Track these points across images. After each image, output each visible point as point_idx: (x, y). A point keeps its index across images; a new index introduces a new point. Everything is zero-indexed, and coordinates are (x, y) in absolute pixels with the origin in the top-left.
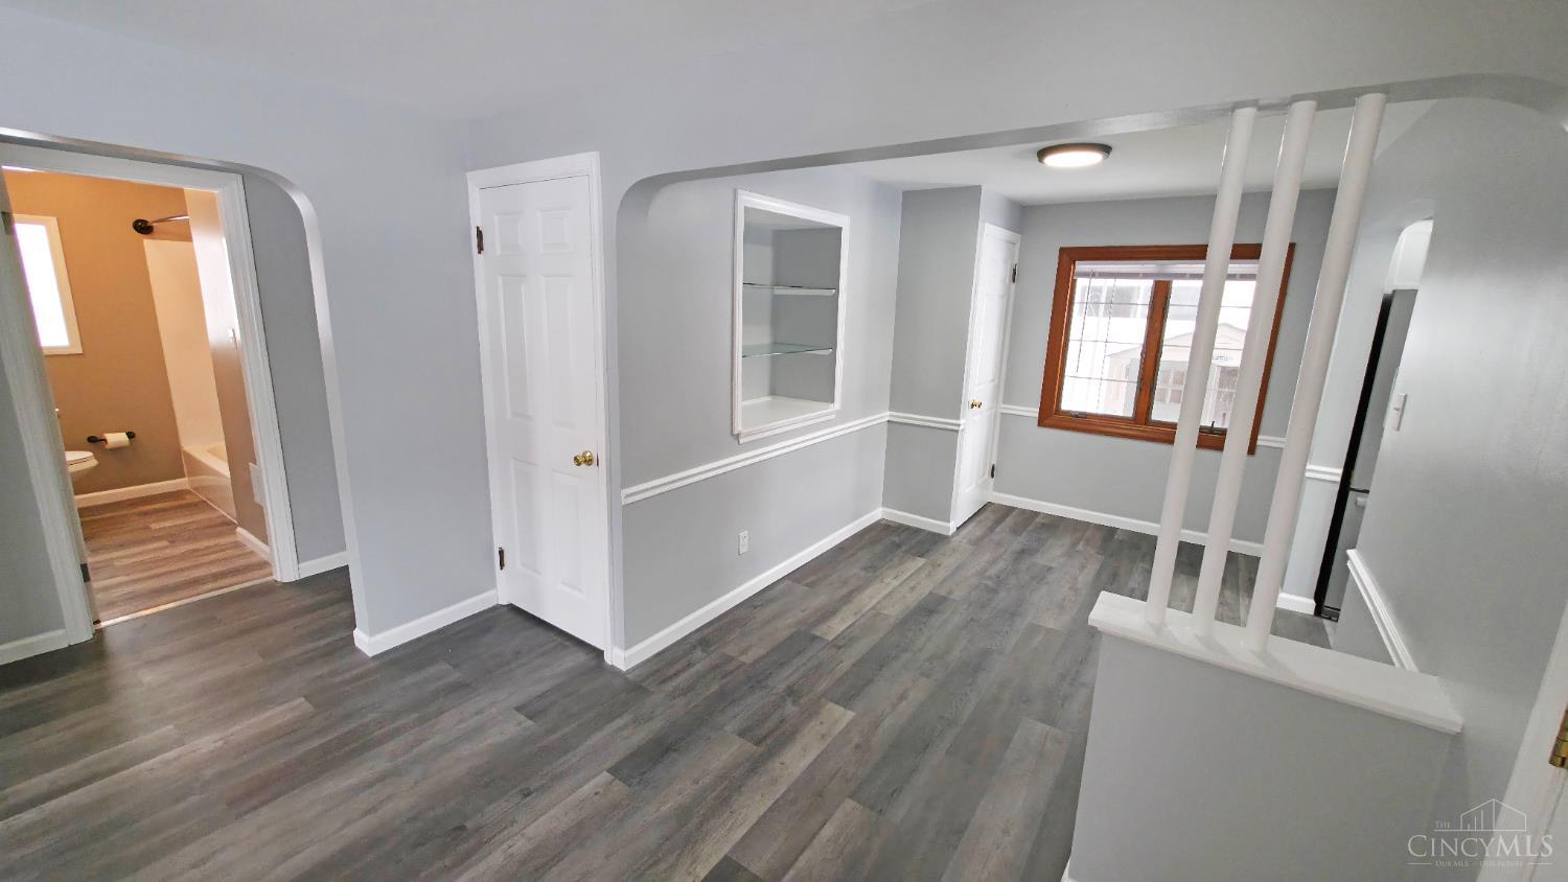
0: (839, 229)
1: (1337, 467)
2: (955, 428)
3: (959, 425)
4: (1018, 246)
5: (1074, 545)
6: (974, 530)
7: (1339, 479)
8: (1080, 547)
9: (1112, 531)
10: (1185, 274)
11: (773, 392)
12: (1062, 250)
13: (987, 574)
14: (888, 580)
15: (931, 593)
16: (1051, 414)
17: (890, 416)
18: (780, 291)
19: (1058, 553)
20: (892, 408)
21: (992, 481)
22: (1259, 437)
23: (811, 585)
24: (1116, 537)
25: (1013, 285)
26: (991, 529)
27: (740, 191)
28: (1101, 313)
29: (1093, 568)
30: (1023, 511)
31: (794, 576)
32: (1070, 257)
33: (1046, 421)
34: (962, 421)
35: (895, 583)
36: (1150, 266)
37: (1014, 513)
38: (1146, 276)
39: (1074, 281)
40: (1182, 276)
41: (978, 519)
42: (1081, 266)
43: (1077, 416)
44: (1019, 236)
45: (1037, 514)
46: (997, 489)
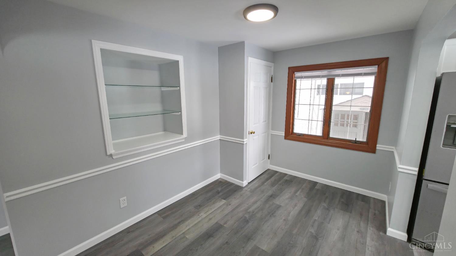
0: (178, 61)
1: (415, 167)
2: (242, 143)
3: (244, 142)
4: (273, 68)
5: (296, 192)
6: (256, 184)
7: (416, 173)
8: (298, 193)
9: (315, 183)
10: (339, 75)
11: (165, 130)
12: (289, 68)
13: (248, 211)
14: (202, 214)
15: (217, 223)
16: (290, 134)
17: (220, 137)
18: (164, 89)
19: (287, 197)
20: (220, 135)
21: (269, 161)
22: (377, 146)
23: (164, 218)
24: (316, 187)
25: (272, 84)
26: (263, 183)
27: (93, 41)
28: (321, 93)
29: (300, 205)
30: (281, 173)
31: (159, 213)
32: (292, 71)
33: (289, 137)
34: (245, 140)
35: (205, 216)
36: (325, 72)
37: (277, 174)
38: (323, 76)
39: (295, 81)
40: (338, 76)
41: (259, 178)
42: (297, 74)
43: (300, 135)
44: (273, 64)
45: (286, 174)
46: (271, 164)
